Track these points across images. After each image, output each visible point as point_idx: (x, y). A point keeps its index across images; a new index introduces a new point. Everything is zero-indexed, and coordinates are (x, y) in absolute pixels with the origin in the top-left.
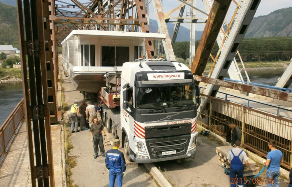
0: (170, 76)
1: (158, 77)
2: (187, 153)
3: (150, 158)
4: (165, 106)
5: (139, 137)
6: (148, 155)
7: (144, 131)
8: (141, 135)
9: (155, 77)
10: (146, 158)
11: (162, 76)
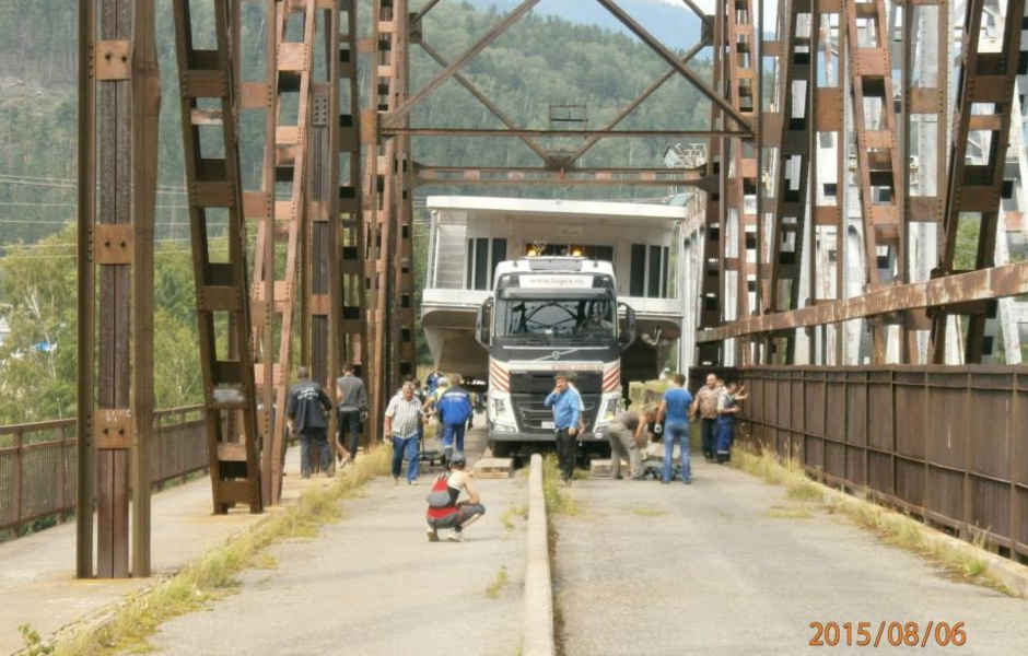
0: (562, 282)
1: (539, 281)
2: (594, 430)
3: (517, 430)
4: (550, 335)
5: (498, 388)
6: (515, 425)
7: (507, 378)
8: (502, 385)
9: (533, 281)
10: (511, 430)
11: (547, 281)
